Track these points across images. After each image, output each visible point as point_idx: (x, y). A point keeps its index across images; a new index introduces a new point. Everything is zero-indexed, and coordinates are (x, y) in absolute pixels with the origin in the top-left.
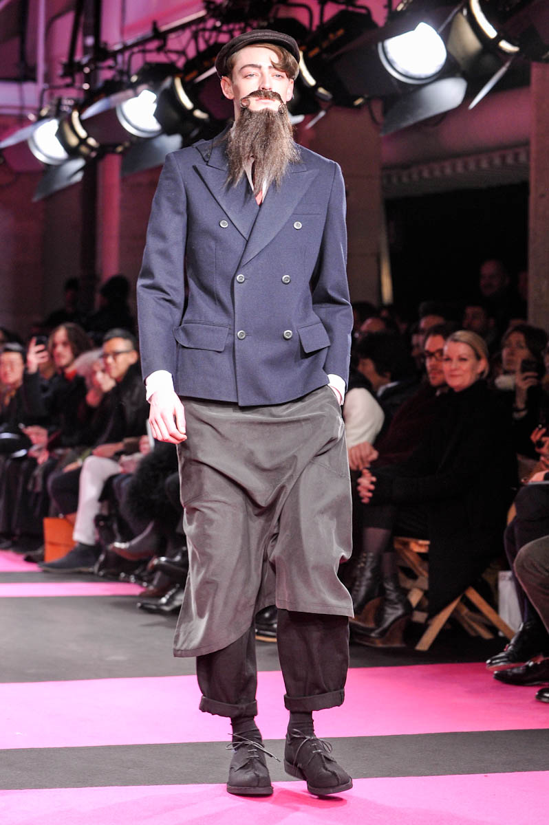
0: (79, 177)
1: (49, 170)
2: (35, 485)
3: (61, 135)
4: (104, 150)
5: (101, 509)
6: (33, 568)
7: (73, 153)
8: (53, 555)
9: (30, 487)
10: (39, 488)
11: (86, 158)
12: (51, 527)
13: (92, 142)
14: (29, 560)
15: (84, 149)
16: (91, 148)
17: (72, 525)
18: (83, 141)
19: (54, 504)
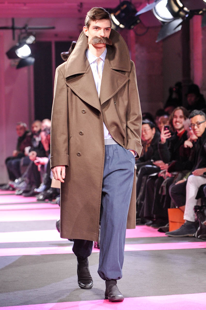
0: (180, 28)
1: (164, 25)
2: (162, 191)
3: (169, 6)
4: (193, 13)
5: (197, 203)
6: (163, 235)
7: (176, 15)
8: (174, 228)
9: (160, 192)
10: (165, 193)
11: (183, 18)
12: (172, 213)
13: (186, 9)
14: (161, 231)
15: (182, 13)
16: (186, 13)
17: (183, 212)
18: (181, 9)
19: (173, 201)
